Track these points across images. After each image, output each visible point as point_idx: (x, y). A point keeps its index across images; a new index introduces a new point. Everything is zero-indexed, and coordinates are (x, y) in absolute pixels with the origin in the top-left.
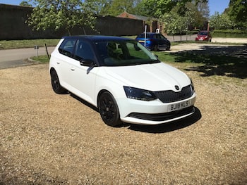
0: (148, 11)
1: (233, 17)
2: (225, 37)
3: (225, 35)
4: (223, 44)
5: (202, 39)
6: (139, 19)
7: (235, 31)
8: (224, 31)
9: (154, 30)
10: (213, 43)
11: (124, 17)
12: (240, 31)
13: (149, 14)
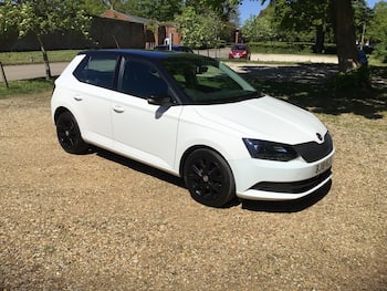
0: (147, 10)
1: (276, 24)
2: (266, 52)
3: (266, 50)
4: (268, 63)
5: (238, 56)
6: (134, 20)
7: (277, 44)
8: (264, 44)
9: (162, 41)
10: (254, 62)
11: (112, 17)
12: (284, 44)
13: (150, 13)
